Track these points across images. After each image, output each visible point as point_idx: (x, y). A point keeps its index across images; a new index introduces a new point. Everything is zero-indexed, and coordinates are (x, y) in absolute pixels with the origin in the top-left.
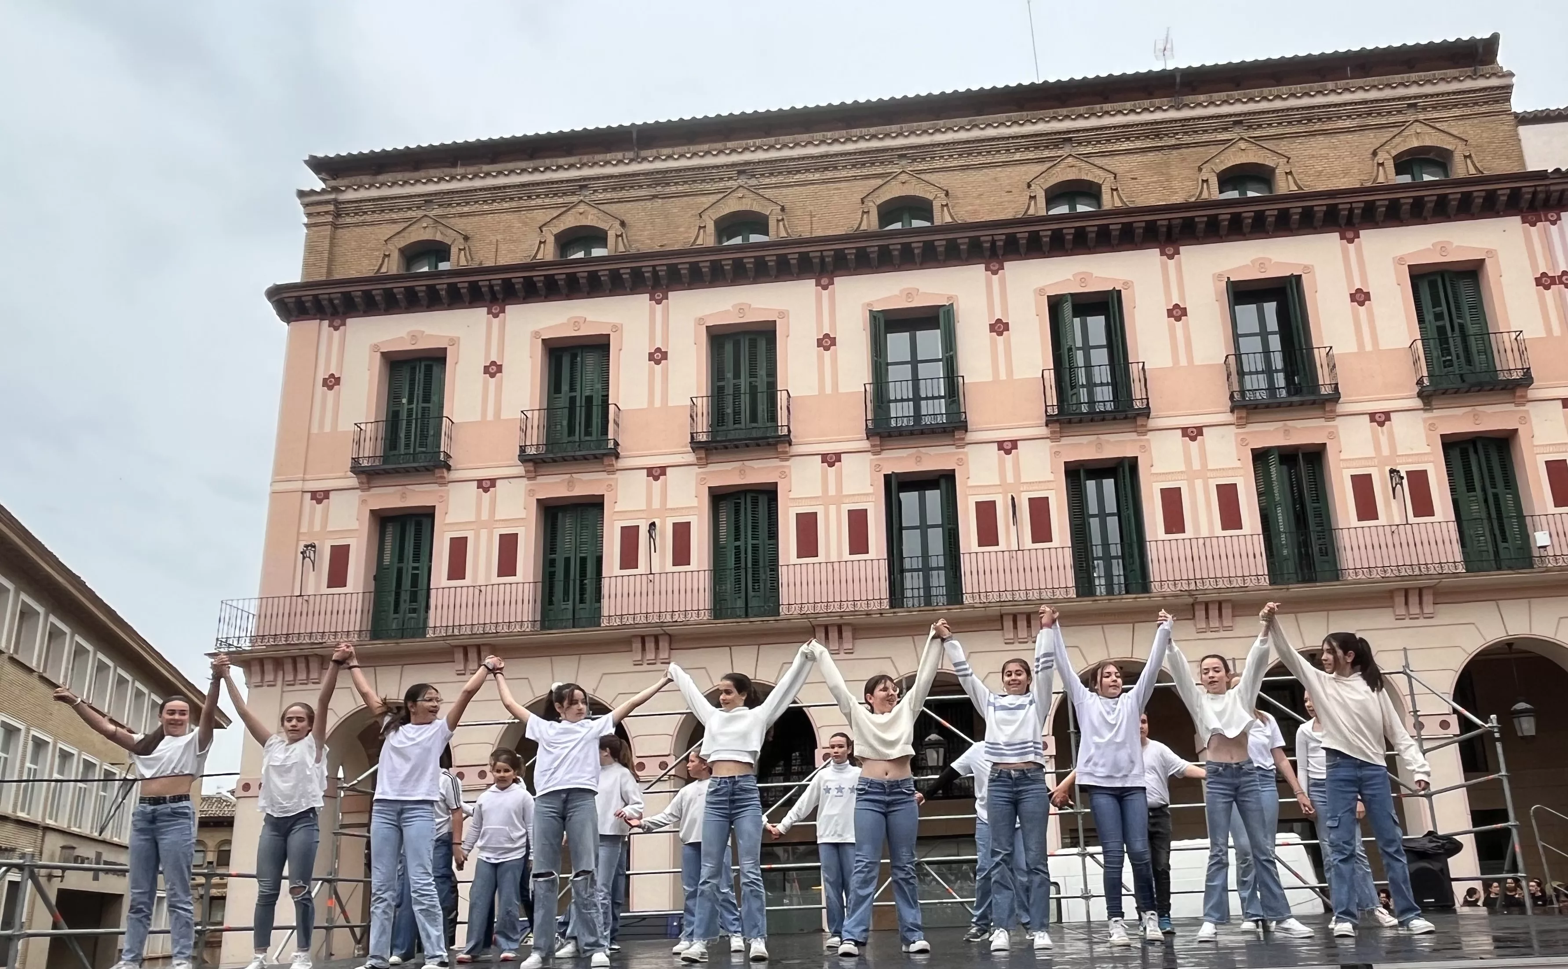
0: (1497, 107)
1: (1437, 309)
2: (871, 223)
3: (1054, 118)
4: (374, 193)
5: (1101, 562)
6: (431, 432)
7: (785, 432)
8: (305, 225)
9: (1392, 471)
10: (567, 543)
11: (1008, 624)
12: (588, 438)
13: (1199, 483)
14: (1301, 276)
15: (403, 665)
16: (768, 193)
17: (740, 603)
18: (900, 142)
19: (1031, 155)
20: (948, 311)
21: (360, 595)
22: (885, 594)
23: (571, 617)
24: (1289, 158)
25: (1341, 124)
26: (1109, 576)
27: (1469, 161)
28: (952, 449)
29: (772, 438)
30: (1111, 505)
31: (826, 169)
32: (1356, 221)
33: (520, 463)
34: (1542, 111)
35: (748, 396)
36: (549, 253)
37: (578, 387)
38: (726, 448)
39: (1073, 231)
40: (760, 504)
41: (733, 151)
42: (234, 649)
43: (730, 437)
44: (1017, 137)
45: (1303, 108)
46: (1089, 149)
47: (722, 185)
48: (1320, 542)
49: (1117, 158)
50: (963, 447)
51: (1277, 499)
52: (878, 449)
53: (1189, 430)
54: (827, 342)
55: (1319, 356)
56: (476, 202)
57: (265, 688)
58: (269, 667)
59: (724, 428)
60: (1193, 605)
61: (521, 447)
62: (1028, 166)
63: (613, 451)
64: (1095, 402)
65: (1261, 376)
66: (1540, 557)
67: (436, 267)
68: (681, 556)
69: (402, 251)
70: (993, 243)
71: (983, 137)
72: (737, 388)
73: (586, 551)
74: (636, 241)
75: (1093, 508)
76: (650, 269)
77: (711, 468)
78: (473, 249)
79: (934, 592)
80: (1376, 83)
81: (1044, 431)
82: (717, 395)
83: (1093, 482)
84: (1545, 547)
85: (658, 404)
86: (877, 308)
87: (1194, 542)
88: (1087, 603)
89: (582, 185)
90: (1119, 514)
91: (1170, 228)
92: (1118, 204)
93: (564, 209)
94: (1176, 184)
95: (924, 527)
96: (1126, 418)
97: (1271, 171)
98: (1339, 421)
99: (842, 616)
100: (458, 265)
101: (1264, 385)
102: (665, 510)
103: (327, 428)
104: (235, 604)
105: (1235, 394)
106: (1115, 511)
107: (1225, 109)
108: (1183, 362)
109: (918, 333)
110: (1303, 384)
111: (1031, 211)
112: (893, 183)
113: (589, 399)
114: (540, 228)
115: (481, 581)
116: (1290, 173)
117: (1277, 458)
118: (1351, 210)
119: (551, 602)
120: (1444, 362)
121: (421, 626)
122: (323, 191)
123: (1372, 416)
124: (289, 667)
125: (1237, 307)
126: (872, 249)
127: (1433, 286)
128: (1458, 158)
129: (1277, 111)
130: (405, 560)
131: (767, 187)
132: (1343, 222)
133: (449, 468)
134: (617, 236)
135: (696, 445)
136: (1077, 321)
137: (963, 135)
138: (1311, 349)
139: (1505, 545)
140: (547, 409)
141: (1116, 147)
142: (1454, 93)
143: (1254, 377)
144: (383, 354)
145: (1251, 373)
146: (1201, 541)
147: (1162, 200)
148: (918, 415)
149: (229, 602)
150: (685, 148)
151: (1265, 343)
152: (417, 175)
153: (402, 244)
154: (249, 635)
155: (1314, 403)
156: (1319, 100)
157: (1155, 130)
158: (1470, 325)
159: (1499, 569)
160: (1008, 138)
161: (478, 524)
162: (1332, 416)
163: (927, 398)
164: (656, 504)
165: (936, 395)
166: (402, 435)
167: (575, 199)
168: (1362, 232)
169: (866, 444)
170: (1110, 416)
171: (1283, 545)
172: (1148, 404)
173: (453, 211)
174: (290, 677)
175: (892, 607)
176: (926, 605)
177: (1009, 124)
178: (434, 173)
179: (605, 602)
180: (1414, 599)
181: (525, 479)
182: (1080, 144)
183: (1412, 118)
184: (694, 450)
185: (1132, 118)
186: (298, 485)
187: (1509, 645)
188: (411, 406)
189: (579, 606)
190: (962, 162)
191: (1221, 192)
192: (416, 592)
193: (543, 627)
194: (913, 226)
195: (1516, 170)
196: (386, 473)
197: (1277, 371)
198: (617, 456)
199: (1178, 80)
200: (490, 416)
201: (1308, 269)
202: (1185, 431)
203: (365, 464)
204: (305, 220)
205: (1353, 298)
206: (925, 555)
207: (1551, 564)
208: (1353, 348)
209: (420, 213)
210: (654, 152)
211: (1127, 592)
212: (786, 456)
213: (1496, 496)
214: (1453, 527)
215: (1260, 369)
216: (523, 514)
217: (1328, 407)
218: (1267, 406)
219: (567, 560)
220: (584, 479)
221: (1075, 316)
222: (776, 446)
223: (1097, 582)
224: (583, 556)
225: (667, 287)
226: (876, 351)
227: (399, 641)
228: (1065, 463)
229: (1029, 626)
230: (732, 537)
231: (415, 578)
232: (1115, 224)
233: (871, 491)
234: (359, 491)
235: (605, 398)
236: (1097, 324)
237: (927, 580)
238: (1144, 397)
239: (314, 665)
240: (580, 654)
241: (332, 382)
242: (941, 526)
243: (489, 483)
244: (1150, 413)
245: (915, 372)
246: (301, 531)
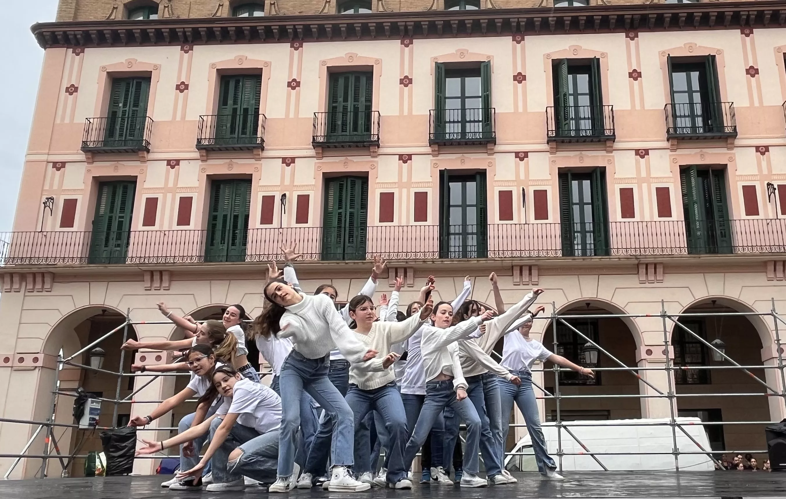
2: (439, 5)
5: (579, 234)
6: (138, 127)
7: (376, 138)
9: (769, 184)
10: (226, 205)
11: (517, 272)
12: (244, 136)
13: (645, 186)
14: (715, 56)
15: (109, 282)
17: (340, 251)
20: (487, 66)
21: (83, 233)
22: (437, 249)
23: (226, 254)
26: (584, 243)
28: (485, 156)
29: (367, 142)
30: (587, 198)
32: (752, 23)
33: (197, 150)
35: (352, 113)
36: (225, 13)
37: (239, 102)
38: (336, 147)
39: (570, 18)
40: (356, 185)
43: (339, 140)
48: (721, 228)
50: (492, 154)
51: (695, 198)
52: (436, 153)
53: (640, 151)
54: (406, 81)
55: (725, 108)
57: (13, 293)
58: (16, 279)
59: (335, 134)
60: (638, 265)
61: (198, 139)
63: (260, 145)
64: (580, 130)
65: (687, 119)
67: (149, 17)
68: (302, 217)
69: (125, 5)
70: (518, 23)
72: (345, 108)
73: (238, 211)
74: (284, 8)
75: (576, 198)
76: (292, 27)
77: (325, 160)
78: (174, 7)
79: (469, 249)
81: (546, 147)
82: (332, 112)
83: (577, 182)
85: (292, 116)
86: (440, 61)
87: (640, 224)
88: (569, 261)
90: (592, 203)
91: (632, 19)
95: (464, 206)
96: (599, 141)
98: (735, 150)
99: (407, 262)
100: (163, 17)
101: (689, 125)
102: (292, 186)
103: (67, 121)
105: (670, 129)
106: (590, 202)
108: (638, 107)
109: (466, 78)
110: (714, 126)
111: (544, 4)
113: (246, 110)
115: (166, 227)
117: (696, 172)
118: (748, 16)
119: (212, 244)
121: (123, 256)
123: (757, 148)
124: (30, 279)
125: (673, 74)
126: (439, 22)
130: (115, 212)
132: (743, 23)
133: (148, 151)
134: (271, 4)
135: (316, 144)
136: (570, 77)
138: (719, 103)
140: (218, 115)
143: (683, 119)
144: (108, 73)
145: (681, 116)
146: (645, 224)
147: (628, 2)
148: (464, 132)
151: (691, 98)
153: (126, 1)
154: (4, 256)
155: (720, 138)
161: (165, 190)
162: (732, 147)
163: (470, 122)
164: (287, 182)
165: (476, 119)
166: (118, 127)
168: (755, 30)
169: (428, 150)
170: (589, 139)
171: (697, 229)
172: (614, 133)
174: (30, 286)
175: (441, 257)
176: (463, 257)
179: (249, 246)
180: (780, 268)
181: (199, 161)
184: (314, 147)
186: (44, 157)
188: (125, 109)
189: (231, 248)
192: (121, 233)
193: (206, 260)
194: (467, 9)
196: (106, 152)
197: (698, 116)
198: (263, 149)
200: (178, 118)
201: (720, 52)
202: (637, 152)
203: (91, 145)
205: (748, 72)
206: (464, 224)
208: (746, 104)
211: (595, 255)
212: (376, 155)
215: (687, 114)
216: (197, 184)
217: (729, 141)
218: (691, 138)
219: (225, 216)
220: (239, 163)
221: (569, 73)
222: (369, 147)
223: (576, 247)
224: (235, 214)
225: (302, 39)
226: (438, 89)
227: (107, 265)
228: (559, 168)
229: (530, 274)
230: (337, 206)
231: (120, 224)
232: (598, 15)
233: (431, 180)
234: (86, 163)
235: (257, 110)
236: (583, 79)
237: (465, 241)
238: (612, 128)
239: (48, 279)
240: (230, 280)
241: (72, 90)
242: (476, 206)
243: (175, 162)
244: (615, 138)
245: (463, 104)
246: (45, 188)
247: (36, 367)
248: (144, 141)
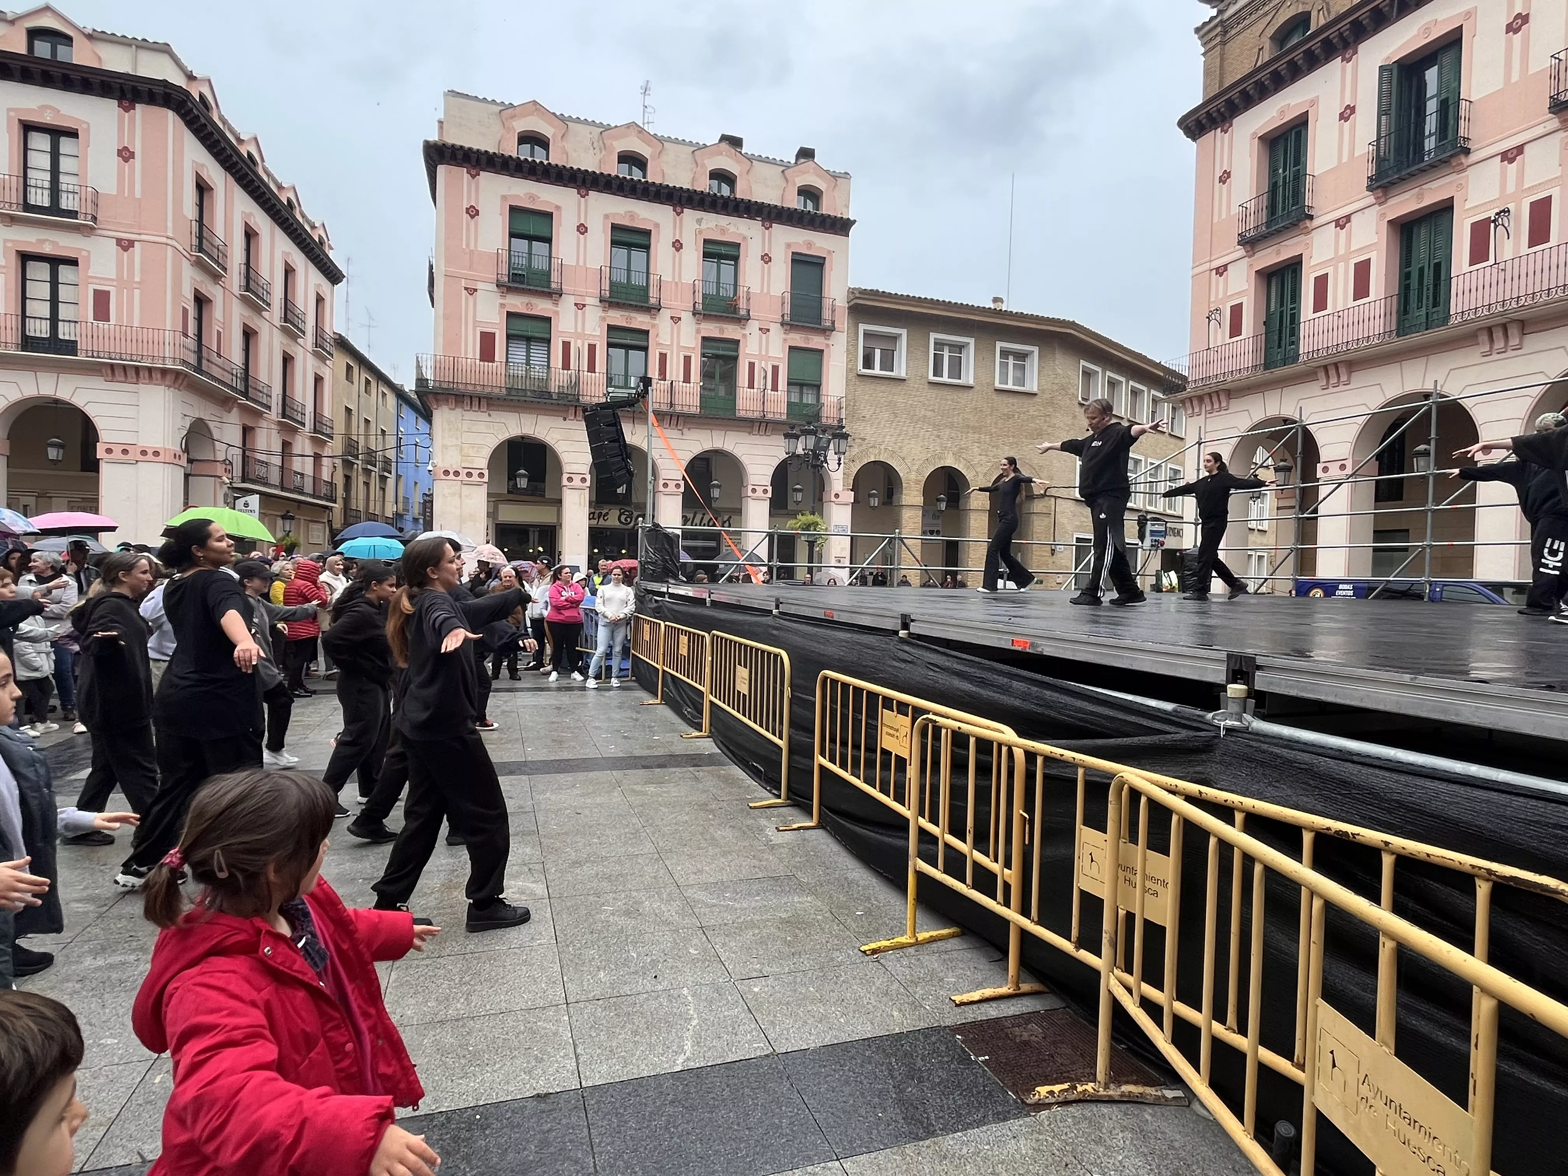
6: (1299, 191)
8: (1202, 54)
10: (1421, 252)
15: (1283, 388)
21: (1251, 339)
23: (1424, 321)
33: (1370, 193)
57: (1195, 418)
58: (1195, 403)
61: (1369, 178)
63: (1464, 148)
68: (1539, 234)
69: (1273, 38)
73: (1438, 256)
78: (1331, 3)
85: (1516, 77)
100: (1317, 25)
102: (1521, 191)
103: (1224, 214)
115: (1339, 309)
119: (1406, 312)
121: (1295, 354)
124: (1208, 401)
130: (1285, 303)
133: (1311, 217)
135: (1557, 108)
140: (1397, 130)
144: (1260, 138)
153: (1275, 29)
161: (1334, 261)
164: (1511, 187)
166: (1280, 200)
179: (1453, 301)
181: (1375, 206)
184: (1556, 114)
186: (1207, 266)
188: (1285, 173)
189: (1433, 310)
192: (1294, 328)
193: (1398, 335)
196: (1267, 236)
198: (1467, 154)
200: (1345, 159)
203: (1249, 235)
204: (1202, 50)
216: (1374, 239)
219: (1422, 269)
220: (1433, 187)
224: (1436, 261)
227: (1282, 368)
231: (1293, 317)
234: (1246, 259)
239: (1225, 397)
240: (1428, 356)
241: (1225, 177)
243: (1344, 220)
246: (1211, 301)
248: (1306, 207)
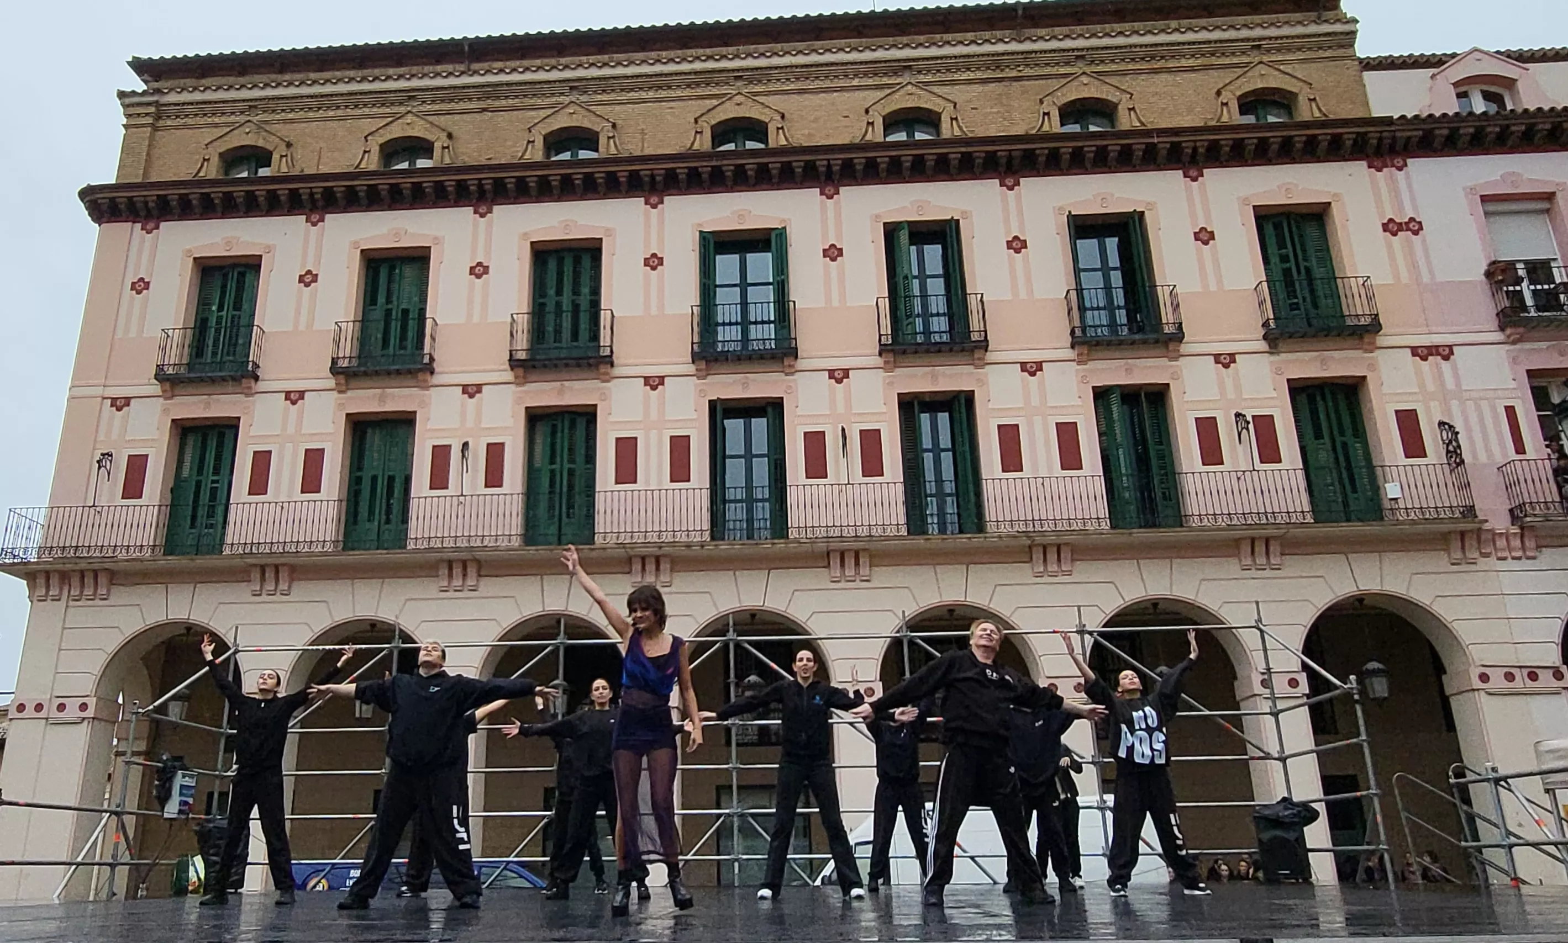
0: (1340, 52)
1: (1284, 251)
2: (704, 143)
3: (894, 46)
4: (197, 96)
5: (934, 499)
6: (240, 341)
7: (608, 352)
8: (124, 125)
9: (1238, 415)
10: (374, 462)
11: (835, 560)
12: (402, 352)
13: (1038, 420)
14: (1143, 212)
15: (196, 582)
16: (599, 110)
17: (553, 529)
18: (737, 64)
19: (870, 82)
20: (781, 234)
21: (156, 508)
22: (706, 526)
23: (375, 537)
24: (1132, 95)
25: (1184, 63)
26: (942, 514)
27: (1314, 105)
28: (782, 376)
29: (594, 358)
31: (660, 88)
32: (1200, 159)
33: (331, 375)
34: (1386, 58)
35: (570, 314)
36: (372, 163)
37: (394, 299)
38: (545, 366)
39: (910, 158)
40: (578, 426)
41: (566, 67)
42: (19, 560)
43: (550, 355)
44: (856, 63)
45: (1146, 46)
46: (929, 78)
47: (554, 99)
48: (1163, 486)
49: (957, 87)
50: (792, 374)
51: (1119, 439)
52: (704, 373)
53: (1028, 366)
54: (654, 262)
55: (1163, 295)
56: (301, 109)
58: (54, 581)
59: (545, 346)
60: (1030, 547)
61: (333, 359)
62: (867, 92)
64: (931, 333)
65: (1102, 312)
66: (1392, 509)
67: (256, 172)
68: (494, 477)
69: (221, 155)
70: (829, 166)
71: (822, 62)
72: (558, 305)
74: (463, 154)
75: (927, 443)
76: (476, 182)
77: (529, 386)
78: (294, 155)
79: (756, 525)
80: (1219, 24)
81: (879, 361)
82: (538, 311)
83: (927, 415)
84: (1396, 499)
86: (707, 229)
87: (1032, 481)
88: (917, 541)
89: (410, 95)
90: (953, 449)
91: (1010, 158)
92: (957, 132)
93: (390, 119)
94: (1016, 115)
95: (749, 456)
96: (963, 350)
97: (1115, 106)
98: (1183, 361)
99: (660, 547)
100: (279, 171)
101: (1105, 321)
102: (479, 429)
103: (133, 334)
104: (24, 512)
105: (1076, 330)
106: (950, 446)
107: (1068, 44)
108: (1023, 295)
109: (748, 255)
110: (1145, 322)
111: (869, 137)
112: (728, 104)
113: (406, 312)
114: (366, 137)
115: (283, 498)
116: (1133, 109)
117: (1119, 397)
118: (1195, 149)
119: (355, 523)
120: (1290, 305)
121: (218, 541)
122: (144, 93)
123: (1217, 358)
124: (75, 581)
125: (1078, 241)
126: (705, 169)
127: (1277, 227)
128: (1302, 100)
129: (1121, 47)
130: (205, 472)
131: (601, 104)
132: (1186, 160)
133: (257, 378)
134: (444, 148)
135: (514, 363)
136: (913, 248)
137: (801, 59)
138: (1154, 286)
139: (1356, 495)
140: (362, 321)
141: (956, 77)
142: (1298, 37)
143: (1096, 313)
144: (195, 259)
145: (1092, 309)
146: (1039, 480)
147: (1003, 131)
148: (745, 340)
149: (18, 511)
150: (518, 63)
151: (1107, 279)
152: (242, 80)
153: (222, 150)
154: (36, 545)
155: (1157, 341)
156: (1163, 38)
157: (996, 61)
158: (1315, 268)
159: (1348, 520)
160: (847, 64)
161: (282, 438)
162: (1176, 355)
163: (756, 323)
164: (470, 423)
165: (766, 319)
166: (210, 343)
167: (402, 109)
168: (1205, 171)
169: (692, 369)
170: (948, 348)
171: (1124, 488)
172: (986, 336)
173: (278, 117)
174: (76, 591)
175: (713, 538)
176: (748, 538)
177: (848, 50)
178: (260, 78)
179: (413, 524)
180: (1260, 548)
181: (335, 393)
182: (919, 72)
183: (1257, 59)
184: (512, 368)
185: (973, 49)
186: (99, 391)
187: (1359, 599)
189: (384, 527)
190: (799, 85)
191: (1062, 125)
192: (213, 506)
193: (346, 548)
194: (747, 147)
195: (1360, 115)
196: (191, 381)
197: (1119, 307)
198: (432, 373)
199: (1020, 12)
200: (302, 327)
201: (1151, 206)
202: (1024, 366)
203: (170, 371)
204: (124, 121)
205: (1197, 236)
206: (749, 486)
207: (1402, 516)
208: (1196, 287)
209: (243, 118)
210: (486, 65)
211: (961, 532)
212: (607, 378)
213: (1345, 445)
214: (1301, 474)
215: (1101, 305)
216: (330, 429)
217: (1172, 346)
218: (1109, 344)
219: (374, 479)
220: (396, 393)
221: (911, 244)
222: (597, 366)
223: (929, 521)
224: (391, 473)
225: (492, 201)
226: (705, 273)
227: (194, 557)
228: (899, 394)
229: (857, 564)
230: (547, 460)
231: (214, 491)
232: (954, 153)
233: (695, 417)
234: (162, 398)
235: (422, 311)
236: (933, 253)
237: (750, 511)
238: (982, 329)
239: (102, 579)
240: (383, 578)
241: (141, 286)
242: (767, 456)
243: (297, 395)
244: (987, 346)
245: (744, 295)
246: (98, 439)
247: (84, 719)
248: (251, 364)
